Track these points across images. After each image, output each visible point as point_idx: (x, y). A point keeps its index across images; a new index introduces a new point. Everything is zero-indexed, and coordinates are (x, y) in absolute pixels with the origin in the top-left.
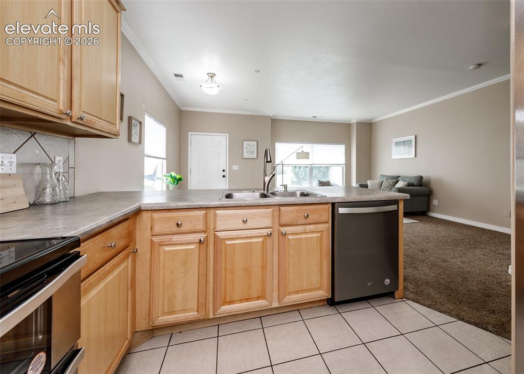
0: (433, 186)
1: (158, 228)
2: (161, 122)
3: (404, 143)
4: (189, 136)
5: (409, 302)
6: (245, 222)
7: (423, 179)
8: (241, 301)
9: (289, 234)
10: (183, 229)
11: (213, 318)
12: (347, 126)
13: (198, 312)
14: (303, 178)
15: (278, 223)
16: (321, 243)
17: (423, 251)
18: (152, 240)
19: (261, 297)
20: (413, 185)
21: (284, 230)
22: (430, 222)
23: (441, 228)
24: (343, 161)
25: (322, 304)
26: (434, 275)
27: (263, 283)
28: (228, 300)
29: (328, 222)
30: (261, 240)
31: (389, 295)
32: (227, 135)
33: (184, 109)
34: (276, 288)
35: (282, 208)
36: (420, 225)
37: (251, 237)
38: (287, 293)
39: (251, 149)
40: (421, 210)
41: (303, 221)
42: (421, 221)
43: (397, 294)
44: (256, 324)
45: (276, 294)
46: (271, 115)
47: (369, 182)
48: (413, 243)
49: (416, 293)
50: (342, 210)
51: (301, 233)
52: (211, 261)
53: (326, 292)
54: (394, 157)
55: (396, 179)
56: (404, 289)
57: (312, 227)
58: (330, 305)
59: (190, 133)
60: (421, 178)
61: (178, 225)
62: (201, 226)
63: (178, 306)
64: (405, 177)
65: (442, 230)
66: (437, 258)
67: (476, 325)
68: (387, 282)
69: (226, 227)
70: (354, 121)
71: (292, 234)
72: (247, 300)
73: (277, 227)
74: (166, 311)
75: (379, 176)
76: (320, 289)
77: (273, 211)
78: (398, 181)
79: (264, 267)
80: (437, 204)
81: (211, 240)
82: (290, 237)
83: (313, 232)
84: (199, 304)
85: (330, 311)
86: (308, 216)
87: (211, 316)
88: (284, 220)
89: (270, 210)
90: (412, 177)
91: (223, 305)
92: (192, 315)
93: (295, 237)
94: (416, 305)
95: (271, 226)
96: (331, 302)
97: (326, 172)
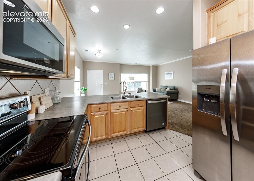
0: (179, 90)
1: (93, 110)
2: (79, 68)
3: (169, 74)
4: (87, 71)
5: (169, 130)
6: (120, 107)
7: (176, 87)
8: (118, 132)
9: (133, 110)
10: (101, 110)
11: (110, 138)
12: (148, 67)
13: (105, 136)
14: (131, 87)
15: (130, 107)
16: (143, 113)
17: (175, 114)
18: (91, 114)
19: (125, 131)
20: (172, 90)
21: (131, 109)
22: (178, 103)
23: (181, 105)
24: (147, 80)
25: (143, 132)
26: (178, 121)
27: (125, 126)
28: (114, 132)
29: (145, 106)
30: (124, 112)
31: (164, 128)
32: (103, 71)
33: (85, 60)
34: (129, 128)
35: (131, 102)
36: (174, 104)
37: (122, 112)
38: (132, 129)
39: (112, 76)
40: (175, 99)
41: (137, 106)
42: (175, 103)
43: (166, 128)
44: (123, 139)
45: (129, 130)
46: (120, 63)
47: (156, 89)
48: (172, 111)
49: (172, 127)
50: (149, 102)
51: (137, 110)
52: (109, 120)
53: (145, 128)
54: (166, 79)
55: (166, 87)
56: (168, 126)
57: (140, 108)
58: (146, 132)
59: (87, 70)
60: (175, 87)
61: (99, 109)
62: (106, 109)
63: (99, 135)
64: (169, 87)
65: (181, 106)
66: (179, 116)
67: (189, 135)
68: (163, 124)
69: (114, 109)
70: (151, 65)
71: (134, 110)
72: (120, 132)
73: (129, 108)
74: (95, 136)
75: (160, 86)
76: (142, 127)
77: (128, 103)
78: (167, 88)
79: (125, 121)
80: (180, 96)
81: (109, 113)
82: (134, 111)
83: (140, 109)
84: (106, 134)
85: (146, 134)
86: (139, 104)
87: (109, 137)
88: (131, 106)
89: (127, 103)
90: (172, 87)
91: (113, 134)
92: (104, 137)
93: (135, 111)
94: (172, 131)
95: (127, 108)
96: (146, 131)
97: (140, 84)
